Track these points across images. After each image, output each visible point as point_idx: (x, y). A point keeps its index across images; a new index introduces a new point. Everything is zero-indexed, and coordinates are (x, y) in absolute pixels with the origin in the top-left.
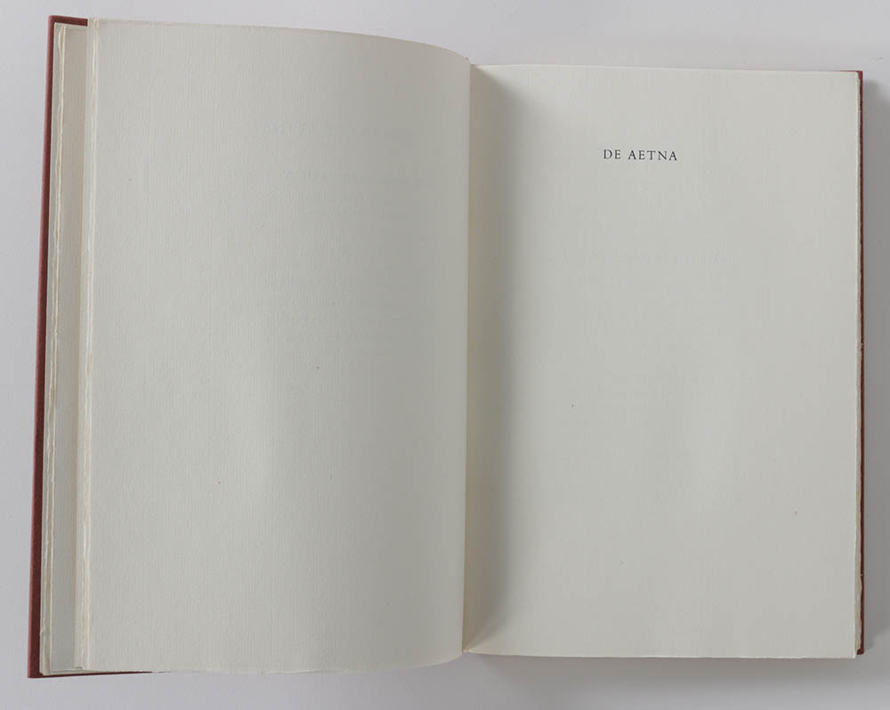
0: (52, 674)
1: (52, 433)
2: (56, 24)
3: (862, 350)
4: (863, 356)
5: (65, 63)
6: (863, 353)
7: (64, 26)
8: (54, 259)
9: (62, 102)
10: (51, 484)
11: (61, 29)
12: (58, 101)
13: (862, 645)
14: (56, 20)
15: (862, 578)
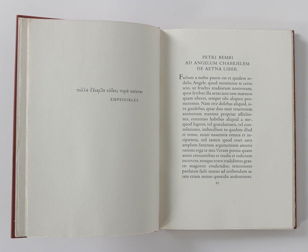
0: (19, 237)
1: (18, 155)
2: (19, 18)
3: (295, 125)
4: (295, 128)
5: (22, 30)
6: (295, 126)
7: (21, 18)
8: (18, 97)
9: (21, 44)
10: (18, 173)
11: (20, 19)
12: (19, 44)
13: (296, 225)
14: (19, 16)
15: (296, 203)
